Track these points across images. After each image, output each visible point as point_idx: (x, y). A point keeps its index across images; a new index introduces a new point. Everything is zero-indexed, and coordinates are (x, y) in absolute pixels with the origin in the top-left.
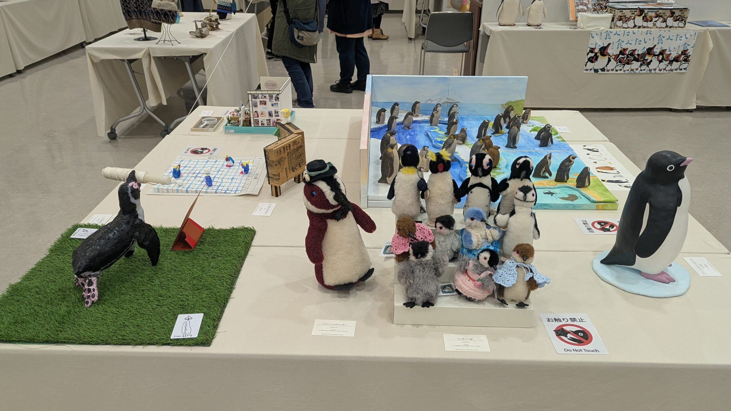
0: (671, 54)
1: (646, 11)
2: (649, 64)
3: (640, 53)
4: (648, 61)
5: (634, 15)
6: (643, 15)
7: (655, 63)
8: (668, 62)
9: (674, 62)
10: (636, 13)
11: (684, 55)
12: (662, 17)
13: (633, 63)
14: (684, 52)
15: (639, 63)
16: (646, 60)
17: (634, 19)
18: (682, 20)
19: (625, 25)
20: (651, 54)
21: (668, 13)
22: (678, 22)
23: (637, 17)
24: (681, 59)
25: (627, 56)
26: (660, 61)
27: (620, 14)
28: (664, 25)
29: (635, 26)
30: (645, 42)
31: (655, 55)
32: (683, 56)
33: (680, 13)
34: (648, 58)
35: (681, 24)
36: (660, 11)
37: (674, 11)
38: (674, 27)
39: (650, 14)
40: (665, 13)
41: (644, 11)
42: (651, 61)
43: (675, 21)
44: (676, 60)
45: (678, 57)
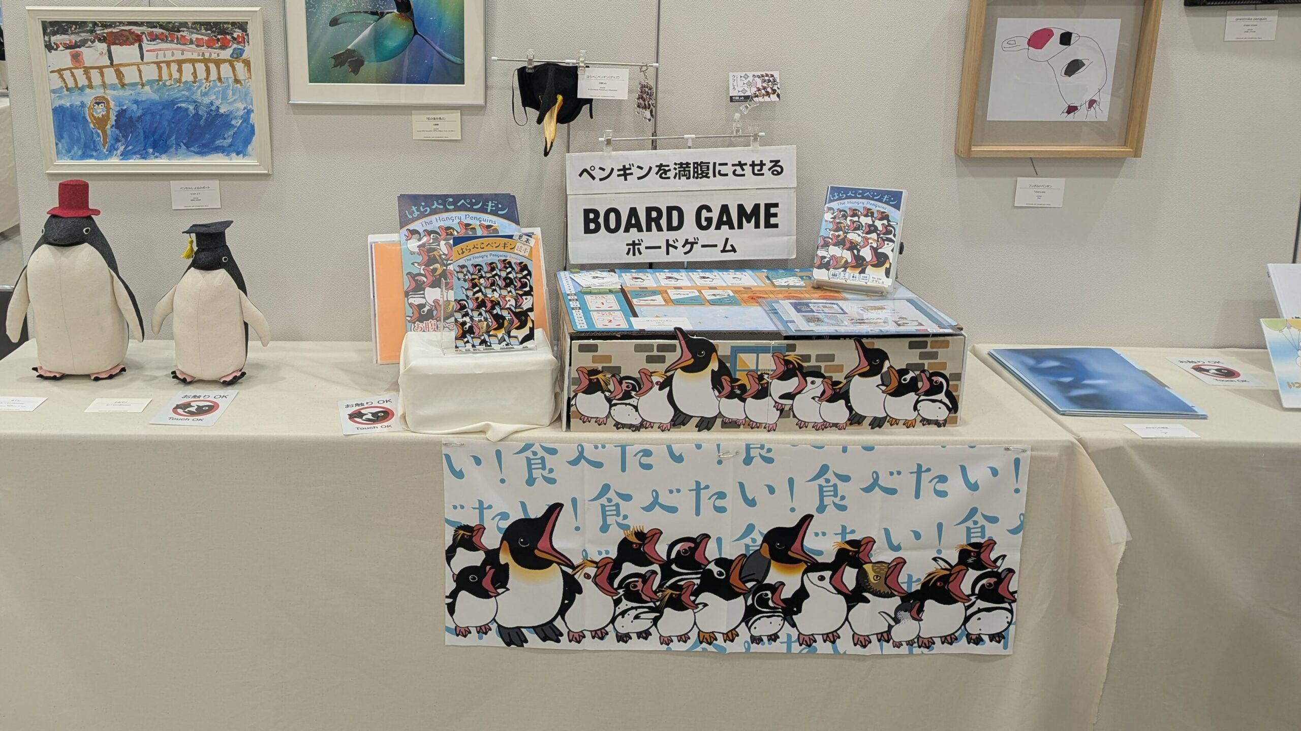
1: (724, 346)
3: (731, 552)
12: (817, 373)
13: (705, 605)
15: (738, 605)
19: (623, 414)
21: (850, 357)
25: (666, 567)
28: (837, 412)
30: (752, 503)
33: (913, 357)
39: (748, 359)
40: (831, 357)
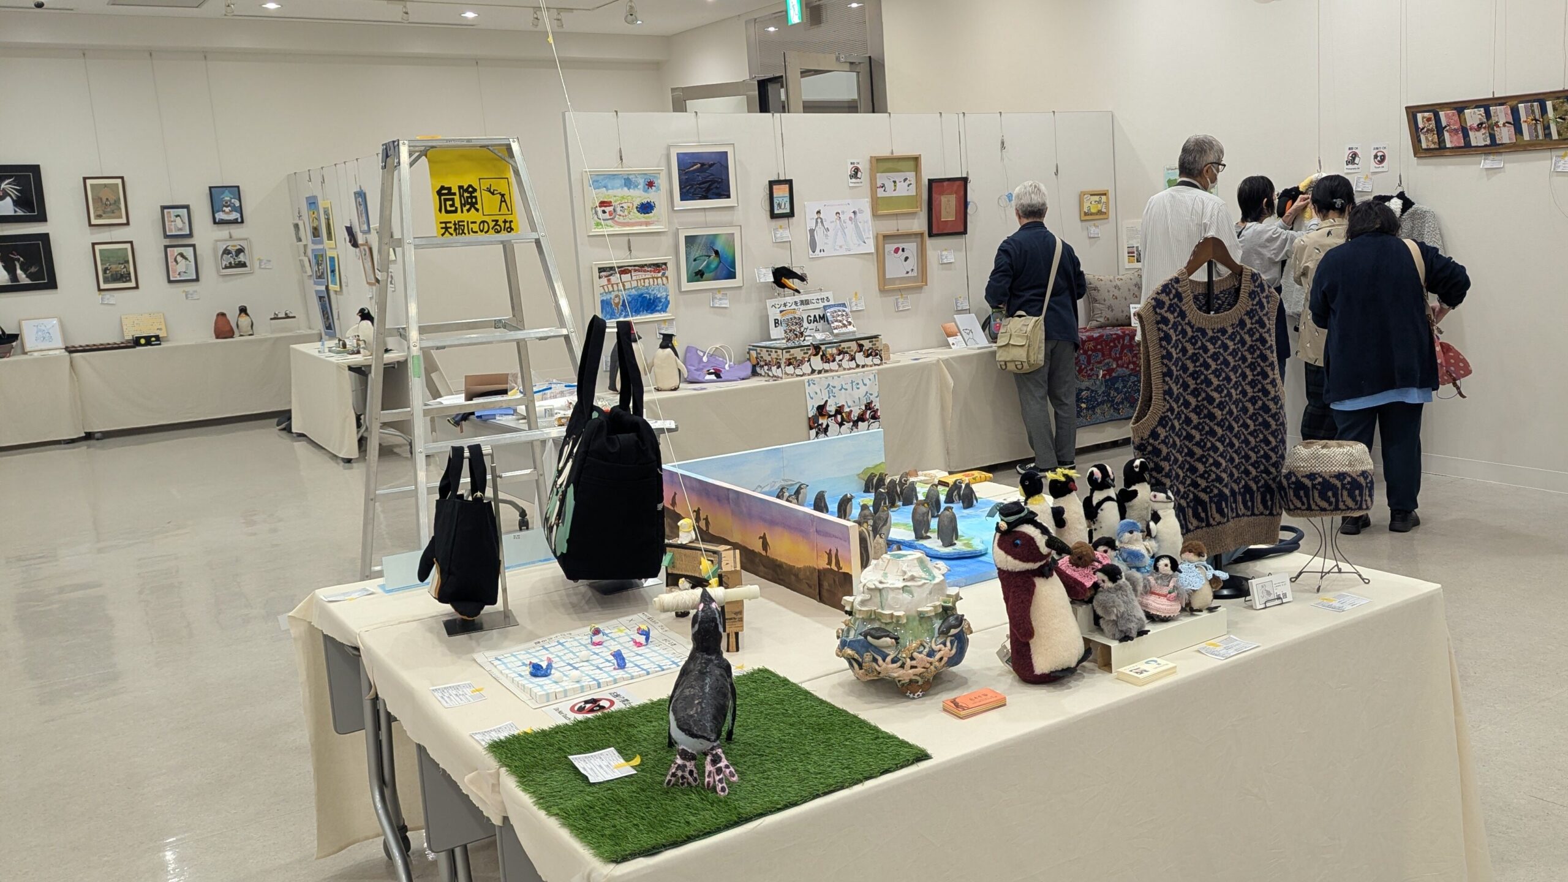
0: (851, 411)
1: (823, 347)
2: (826, 430)
4: (824, 426)
5: (807, 355)
6: (821, 353)
7: (833, 427)
8: (851, 424)
9: (860, 423)
10: (810, 352)
11: (870, 409)
12: (847, 353)
14: (868, 406)
16: (821, 425)
17: (809, 360)
18: (876, 355)
19: (798, 372)
20: (824, 415)
21: (854, 346)
22: (871, 357)
23: (812, 357)
24: (868, 416)
26: (841, 424)
27: (787, 356)
28: (853, 364)
29: (813, 371)
31: (830, 416)
32: (869, 412)
33: (870, 345)
34: (823, 421)
35: (877, 361)
36: (843, 345)
37: (861, 342)
38: (867, 366)
39: (829, 350)
40: (850, 348)
41: (820, 348)
42: (828, 426)
43: (868, 356)
44: (861, 418)
45: (862, 415)
